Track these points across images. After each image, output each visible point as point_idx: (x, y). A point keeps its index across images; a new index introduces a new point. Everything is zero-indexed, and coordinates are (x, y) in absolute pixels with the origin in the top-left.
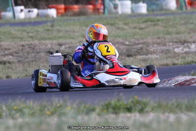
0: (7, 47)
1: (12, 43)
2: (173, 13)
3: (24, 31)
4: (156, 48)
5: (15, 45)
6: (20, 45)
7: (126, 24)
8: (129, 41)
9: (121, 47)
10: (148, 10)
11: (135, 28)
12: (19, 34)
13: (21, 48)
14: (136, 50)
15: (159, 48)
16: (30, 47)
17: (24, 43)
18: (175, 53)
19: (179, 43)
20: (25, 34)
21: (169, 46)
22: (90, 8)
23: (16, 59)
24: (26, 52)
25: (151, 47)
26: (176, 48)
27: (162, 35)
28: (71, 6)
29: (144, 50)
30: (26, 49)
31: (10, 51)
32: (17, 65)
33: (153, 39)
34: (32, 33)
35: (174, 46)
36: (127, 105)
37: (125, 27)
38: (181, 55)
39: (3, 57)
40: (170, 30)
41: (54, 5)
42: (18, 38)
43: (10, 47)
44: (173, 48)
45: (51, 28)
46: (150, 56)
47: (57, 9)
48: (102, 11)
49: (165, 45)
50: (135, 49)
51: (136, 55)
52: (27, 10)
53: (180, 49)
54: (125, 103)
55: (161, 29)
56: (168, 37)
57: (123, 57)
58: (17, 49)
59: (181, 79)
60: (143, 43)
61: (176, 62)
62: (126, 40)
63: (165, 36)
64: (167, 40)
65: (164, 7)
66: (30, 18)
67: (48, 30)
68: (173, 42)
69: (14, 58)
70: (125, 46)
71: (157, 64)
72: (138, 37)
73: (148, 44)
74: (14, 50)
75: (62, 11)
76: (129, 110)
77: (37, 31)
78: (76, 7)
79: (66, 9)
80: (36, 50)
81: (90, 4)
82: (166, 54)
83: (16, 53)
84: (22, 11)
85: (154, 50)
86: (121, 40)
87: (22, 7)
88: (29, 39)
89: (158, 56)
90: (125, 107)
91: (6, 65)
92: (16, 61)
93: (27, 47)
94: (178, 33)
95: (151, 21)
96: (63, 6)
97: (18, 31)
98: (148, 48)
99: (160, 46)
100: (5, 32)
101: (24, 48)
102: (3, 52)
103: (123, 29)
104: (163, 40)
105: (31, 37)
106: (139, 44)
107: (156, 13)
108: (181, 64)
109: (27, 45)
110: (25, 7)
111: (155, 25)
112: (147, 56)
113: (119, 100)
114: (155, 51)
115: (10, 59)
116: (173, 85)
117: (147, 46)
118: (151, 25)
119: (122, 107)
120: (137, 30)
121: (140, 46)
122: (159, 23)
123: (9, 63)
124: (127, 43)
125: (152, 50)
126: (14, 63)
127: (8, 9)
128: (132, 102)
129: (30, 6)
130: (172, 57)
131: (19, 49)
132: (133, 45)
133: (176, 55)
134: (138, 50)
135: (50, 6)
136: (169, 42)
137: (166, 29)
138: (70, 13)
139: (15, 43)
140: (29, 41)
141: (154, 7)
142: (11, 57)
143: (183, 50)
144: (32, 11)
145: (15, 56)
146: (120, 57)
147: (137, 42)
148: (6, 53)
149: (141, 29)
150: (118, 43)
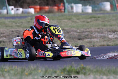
0: (2, 32)
1: (6, 30)
2: (108, 13)
3: (14, 22)
4: (97, 35)
5: (8, 31)
6: (11, 31)
7: (78, 19)
8: (80, 30)
9: (74, 34)
10: (92, 11)
11: (84, 22)
12: (10, 24)
13: (11, 33)
14: (84, 36)
15: (99, 35)
16: (17, 33)
17: (13, 30)
18: (109, 38)
19: (111, 32)
20: (14, 24)
21: (105, 33)
22: (56, 9)
23: (8, 40)
24: (14, 35)
25: (94, 34)
26: (110, 35)
27: (100, 27)
28: (44, 7)
29: (89, 36)
31: (4, 35)
32: (9, 43)
33: (95, 29)
34: (19, 23)
35: (108, 34)
36: (76, 70)
37: (78, 21)
38: (112, 40)
40: (106, 23)
41: (33, 6)
42: (10, 26)
43: (4, 32)
44: (108, 35)
45: (30, 21)
46: (93, 40)
47: (35, 9)
48: (63, 10)
49: (102, 33)
51: (84, 39)
52: (15, 9)
53: (112, 35)
54: (76, 68)
55: (100, 23)
56: (105, 28)
57: (76, 40)
58: (9, 33)
59: (112, 54)
60: (89, 31)
61: (109, 44)
62: (78, 29)
63: (103, 27)
64: (104, 30)
65: (103, 9)
66: (17, 14)
67: (29, 22)
68: (108, 31)
69: (7, 39)
70: (77, 33)
71: (97, 45)
72: (86, 27)
73: (92, 32)
74: (7, 34)
75: (38, 10)
76: (78, 73)
77: (22, 22)
78: (47, 8)
79: (40, 9)
80: (21, 34)
81: (56, 6)
82: (103, 38)
83: (8, 36)
84: (12, 9)
85: (95, 36)
86: (75, 29)
87: (13, 7)
88: (16, 27)
89: (98, 40)
90: (76, 71)
91: (2, 43)
93: (15, 32)
94: (111, 26)
95: (94, 17)
96: (38, 7)
97: (10, 22)
98: (92, 35)
99: (99, 34)
100: (1, 23)
101: (13, 33)
104: (101, 30)
105: (18, 26)
106: (86, 32)
107: (97, 12)
108: (113, 45)
109: (15, 31)
110: (15, 7)
111: (96, 20)
112: (91, 40)
113: (72, 67)
115: (5, 39)
116: (107, 58)
117: (91, 33)
118: (94, 20)
119: (73, 71)
120: (85, 23)
121: (87, 33)
122: (99, 19)
123: (4, 42)
125: (94, 36)
126: (6, 42)
127: (4, 8)
128: (80, 68)
129: (18, 6)
130: (107, 41)
131: (10, 33)
132: (82, 33)
133: (110, 39)
134: (86, 35)
135: (30, 6)
136: (105, 31)
137: (103, 23)
138: (43, 11)
139: (8, 30)
140: (17, 29)
141: (96, 9)
142: (5, 38)
143: (114, 36)
144: (19, 10)
145: (7, 38)
146: (74, 40)
147: (85, 31)
148: (2, 36)
149: (88, 22)
150: (73, 31)
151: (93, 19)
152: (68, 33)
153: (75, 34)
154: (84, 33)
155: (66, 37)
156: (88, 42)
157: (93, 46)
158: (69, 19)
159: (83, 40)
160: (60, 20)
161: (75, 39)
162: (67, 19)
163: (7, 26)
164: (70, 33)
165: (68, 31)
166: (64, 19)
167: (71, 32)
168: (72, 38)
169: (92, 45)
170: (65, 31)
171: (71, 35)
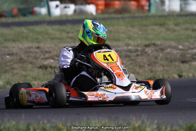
0: (47, 50)
1: (52, 45)
3: (64, 31)
7: (177, 25)
8: (183, 46)
9: (173, 52)
11: (187, 29)
12: (57, 34)
17: (65, 45)
20: (64, 35)
22: (133, 5)
28: (112, 2)
31: (51, 54)
34: (72, 33)
37: (177, 28)
39: (43, 60)
41: (93, 1)
42: (58, 39)
43: (51, 50)
47: (97, 5)
48: (147, 8)
50: (189, 54)
51: (191, 61)
52: (63, 6)
57: (177, 64)
62: (179, 44)
66: (66, 15)
69: (56, 62)
70: (178, 51)
74: (56, 53)
75: (102, 7)
78: (117, 4)
79: (106, 5)
83: (57, 56)
84: (57, 6)
86: (173, 44)
87: (58, 3)
88: (69, 40)
91: (47, 70)
96: (101, 2)
97: (57, 30)
100: (42, 32)
102: (44, 55)
103: (175, 31)
105: (71, 38)
106: (194, 48)
110: (61, 3)
115: (52, 63)
120: (190, 32)
121: (195, 51)
123: (51, 67)
124: (181, 47)
127: (42, 4)
129: (67, 1)
131: (60, 51)
132: (188, 50)
134: (193, 55)
135: (89, 1)
138: (111, 10)
139: (55, 45)
140: (71, 43)
142: (52, 61)
144: (69, 7)
145: (57, 60)
146: (174, 63)
147: (191, 46)
148: (47, 56)
149: (194, 30)
150: (170, 47)
152: (162, 50)
153: (175, 52)
154: (190, 51)
155: (159, 58)
158: (161, 25)
159: (190, 63)
160: (145, 26)
161: (175, 61)
162: (156, 24)
163: (52, 39)
164: (165, 51)
165: (162, 47)
166: (152, 25)
167: (167, 49)
168: (169, 60)
170: (157, 48)
171: (168, 53)
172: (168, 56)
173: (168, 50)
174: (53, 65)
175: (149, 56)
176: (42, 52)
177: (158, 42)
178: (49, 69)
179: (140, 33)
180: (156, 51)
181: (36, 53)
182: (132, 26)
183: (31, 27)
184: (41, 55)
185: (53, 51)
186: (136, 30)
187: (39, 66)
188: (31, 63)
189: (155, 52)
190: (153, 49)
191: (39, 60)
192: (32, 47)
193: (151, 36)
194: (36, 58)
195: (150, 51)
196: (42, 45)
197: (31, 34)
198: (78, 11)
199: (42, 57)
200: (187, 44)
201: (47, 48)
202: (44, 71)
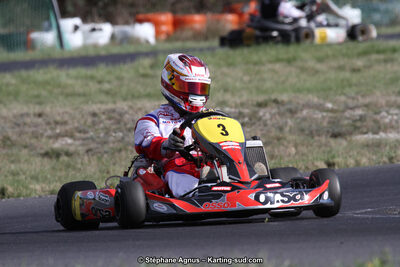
0: (58, 118)
1: (68, 109)
3: (92, 78)
4: (395, 117)
5: (77, 114)
7: (320, 60)
8: (334, 102)
9: (315, 116)
11: (341, 68)
12: (78, 87)
13: (90, 120)
14: (350, 122)
16: (110, 119)
17: (95, 108)
20: (93, 87)
23: (83, 145)
24: (102, 129)
25: (384, 114)
28: (188, 17)
29: (370, 123)
30: (101, 122)
31: (68, 127)
32: (86, 158)
33: (388, 94)
34: (109, 82)
37: (319, 66)
39: (51, 141)
41: (150, 15)
42: (79, 95)
43: (66, 118)
45: (150, 72)
46: (382, 135)
50: (348, 118)
51: (351, 134)
52: (88, 27)
57: (323, 139)
58: (82, 122)
60: (366, 106)
62: (326, 98)
66: (95, 46)
67: (145, 76)
69: (77, 143)
70: (325, 114)
74: (76, 125)
75: (168, 28)
77: (120, 79)
78: (198, 20)
79: (177, 24)
81: (232, 11)
83: (80, 132)
84: (76, 28)
85: (391, 121)
86: (315, 100)
87: (77, 21)
88: (103, 97)
91: (61, 158)
92: (82, 150)
93: (103, 117)
95: (379, 52)
96: (166, 17)
97: (77, 78)
98: (378, 117)
100: (46, 83)
101: (96, 119)
102: (52, 129)
103: (317, 72)
105: (107, 93)
106: (357, 107)
109: (104, 113)
110: (85, 20)
111: (386, 61)
112: (377, 137)
114: (394, 123)
115: (70, 145)
117: (376, 113)
118: (378, 62)
120: (347, 75)
121: (359, 112)
122: (395, 56)
123: (68, 154)
124: (330, 105)
125: (387, 120)
126: (78, 155)
129: (96, 18)
131: (86, 121)
132: (343, 111)
134: (355, 121)
135: (141, 16)
138: (188, 33)
139: (75, 109)
140: (107, 103)
141: (377, 17)
142: (69, 141)
144: (101, 30)
145: (79, 139)
146: (316, 138)
147: (351, 103)
148: (58, 131)
149: (355, 70)
150: (308, 105)
151: (374, 57)
152: (292, 112)
153: (319, 115)
154: (348, 114)
155: (287, 129)
156: (367, 145)
157: (391, 159)
158: (289, 61)
159: (349, 138)
160: (255, 64)
161: (319, 135)
162: (278, 60)
163: (68, 95)
164: (299, 115)
165: (292, 107)
166: (270, 62)
167: (302, 110)
168: (307, 132)
169: (385, 159)
170: (282, 109)
171: (304, 119)
172: (305, 125)
173: (305, 112)
174: (72, 149)
175: (265, 125)
176: (48, 123)
177: (284, 97)
178: (64, 158)
179: (246, 78)
180: (281, 114)
181: (36, 126)
182: (230, 65)
183: (24, 73)
184: (46, 130)
185: (70, 122)
186: (238, 72)
187: (43, 151)
188: (26, 147)
189: (277, 117)
190: (274, 111)
191: (44, 140)
192: (28, 115)
193: (268, 85)
194: (36, 136)
195: (268, 116)
196: (47, 109)
197: (24, 88)
198: (119, 36)
199: (49, 132)
200: (343, 98)
201: (59, 114)
202: (54, 161)
